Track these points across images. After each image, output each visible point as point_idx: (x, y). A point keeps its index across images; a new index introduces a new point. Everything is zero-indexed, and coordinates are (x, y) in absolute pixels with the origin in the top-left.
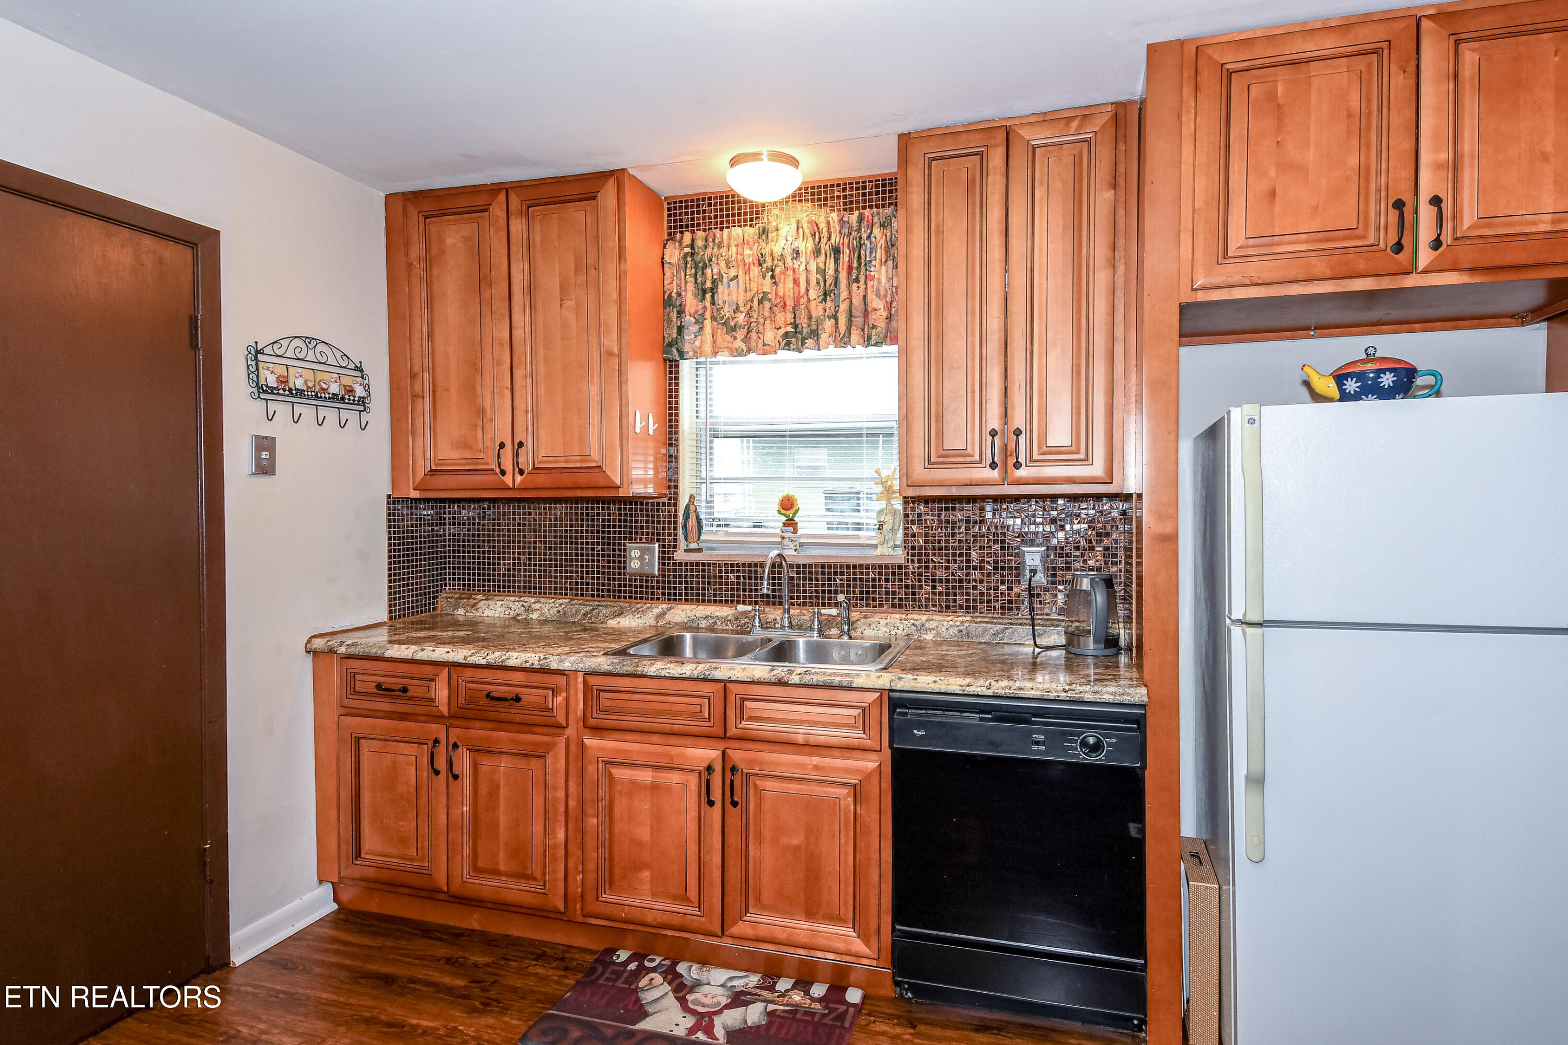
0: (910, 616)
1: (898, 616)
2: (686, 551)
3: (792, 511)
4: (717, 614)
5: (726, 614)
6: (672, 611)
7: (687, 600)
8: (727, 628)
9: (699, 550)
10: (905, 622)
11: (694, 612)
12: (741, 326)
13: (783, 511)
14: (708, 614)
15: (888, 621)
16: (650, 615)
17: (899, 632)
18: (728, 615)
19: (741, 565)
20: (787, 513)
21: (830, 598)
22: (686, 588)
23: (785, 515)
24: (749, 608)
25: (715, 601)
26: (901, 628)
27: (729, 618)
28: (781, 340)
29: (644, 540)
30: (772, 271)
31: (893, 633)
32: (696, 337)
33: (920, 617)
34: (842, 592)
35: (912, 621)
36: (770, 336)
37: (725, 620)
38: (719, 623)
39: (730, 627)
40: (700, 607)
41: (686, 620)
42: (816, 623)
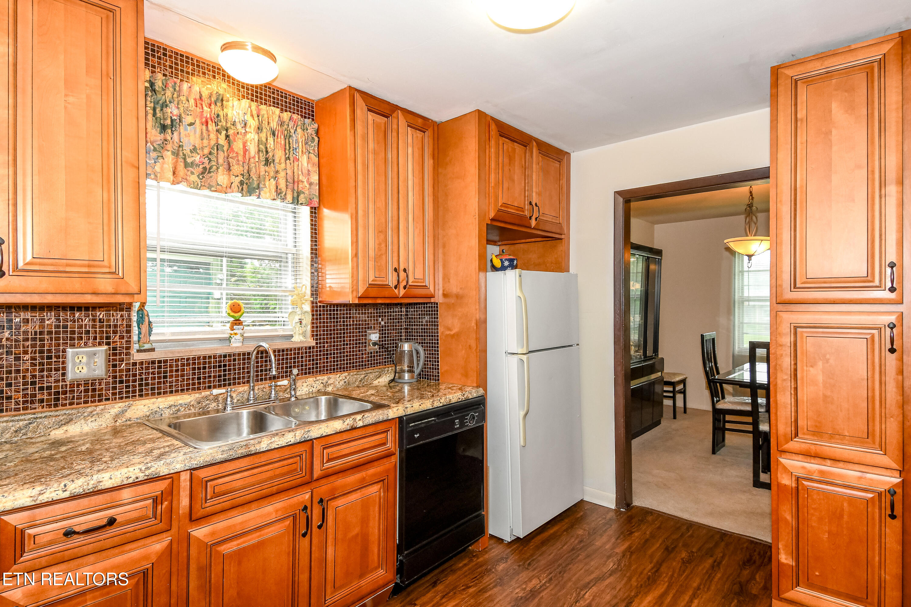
0: (318, 378)
1: (311, 379)
2: (138, 351)
3: (239, 314)
4: (180, 402)
5: (189, 400)
6: (133, 407)
7: (141, 396)
8: (190, 412)
9: (153, 350)
10: (317, 382)
11: (157, 405)
12: (197, 165)
13: (232, 314)
14: (172, 403)
15: (308, 383)
16: (107, 416)
17: (314, 389)
18: (191, 401)
19: (202, 358)
20: (236, 315)
21: (266, 375)
22: (140, 385)
23: (233, 317)
24: (223, 391)
25: (171, 392)
26: (315, 387)
27: (192, 403)
28: (239, 185)
29: (91, 345)
30: (227, 130)
31: (311, 390)
32: (155, 162)
33: (323, 377)
34: (294, 367)
35: (321, 381)
36: (222, 178)
37: (188, 406)
38: (183, 410)
39: (193, 411)
40: (160, 400)
41: (148, 414)
42: (273, 393)
